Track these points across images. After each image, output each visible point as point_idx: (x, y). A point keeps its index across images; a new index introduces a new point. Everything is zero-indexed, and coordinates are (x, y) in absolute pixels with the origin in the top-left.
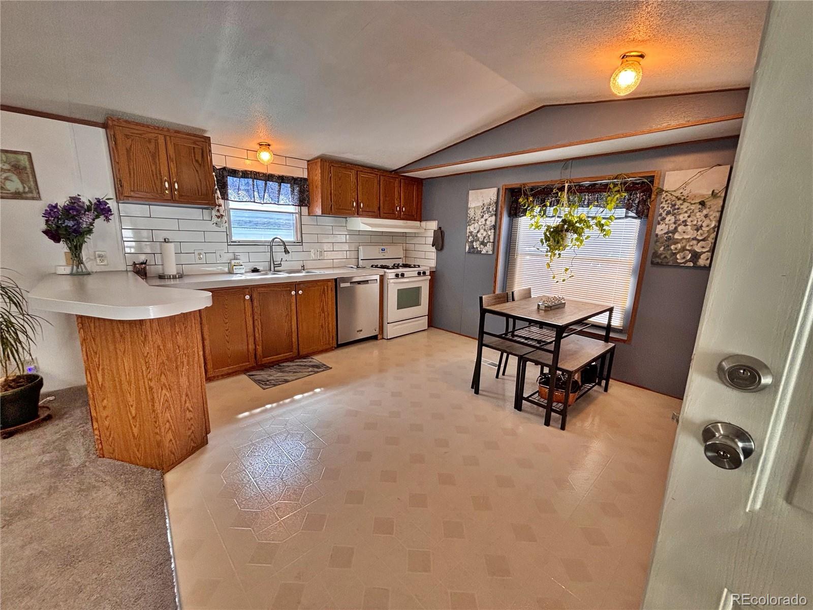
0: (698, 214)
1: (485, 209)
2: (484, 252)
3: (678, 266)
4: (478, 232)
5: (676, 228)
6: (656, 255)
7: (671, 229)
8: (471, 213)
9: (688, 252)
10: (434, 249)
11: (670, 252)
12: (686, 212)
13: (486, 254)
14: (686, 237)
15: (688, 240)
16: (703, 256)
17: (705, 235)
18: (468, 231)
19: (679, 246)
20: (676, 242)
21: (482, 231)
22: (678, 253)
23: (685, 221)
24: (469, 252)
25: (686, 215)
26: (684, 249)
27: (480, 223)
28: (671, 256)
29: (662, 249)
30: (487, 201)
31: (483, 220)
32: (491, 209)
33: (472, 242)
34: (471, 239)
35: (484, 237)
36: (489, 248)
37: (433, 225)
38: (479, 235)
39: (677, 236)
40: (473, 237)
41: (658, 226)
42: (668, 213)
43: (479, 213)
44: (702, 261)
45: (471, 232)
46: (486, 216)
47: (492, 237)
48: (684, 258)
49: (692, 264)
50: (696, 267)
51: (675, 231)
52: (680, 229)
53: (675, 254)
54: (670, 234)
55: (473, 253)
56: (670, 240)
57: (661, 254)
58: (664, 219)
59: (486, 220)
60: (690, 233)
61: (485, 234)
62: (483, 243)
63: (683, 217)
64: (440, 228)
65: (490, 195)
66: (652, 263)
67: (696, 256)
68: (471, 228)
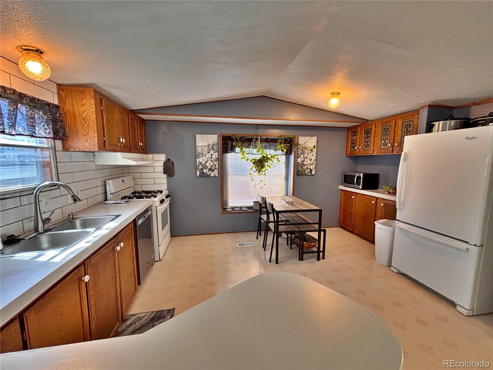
0: (310, 154)
1: (210, 148)
2: (212, 175)
3: (306, 175)
4: (206, 162)
5: (304, 160)
6: (298, 171)
7: (303, 160)
8: (199, 150)
9: (308, 169)
10: (165, 176)
11: (303, 169)
12: (307, 153)
13: (215, 177)
14: (308, 163)
15: (308, 164)
16: (313, 171)
17: (313, 162)
18: (198, 161)
19: (306, 167)
20: (305, 165)
21: (209, 162)
22: (306, 170)
23: (307, 157)
24: (200, 176)
25: (307, 155)
26: (307, 168)
27: (207, 157)
28: (304, 171)
29: (301, 168)
30: (211, 143)
31: (209, 154)
32: (215, 148)
33: (202, 169)
34: (200, 167)
35: (212, 166)
36: (216, 173)
37: (162, 158)
38: (207, 164)
39: (305, 163)
40: (203, 166)
41: (298, 159)
42: (301, 154)
43: (205, 150)
44: (313, 173)
45: (201, 163)
46: (212, 152)
47: (217, 166)
48: (308, 172)
49: (310, 174)
50: (312, 175)
52: (306, 160)
53: (305, 170)
54: (303, 162)
55: (204, 176)
56: (303, 165)
57: (300, 171)
58: (300, 156)
59: (212, 155)
60: (309, 162)
61: (212, 164)
62: (210, 170)
63: (306, 155)
64: (169, 160)
65: (213, 139)
66: (297, 174)
67: (311, 170)
68: (200, 160)
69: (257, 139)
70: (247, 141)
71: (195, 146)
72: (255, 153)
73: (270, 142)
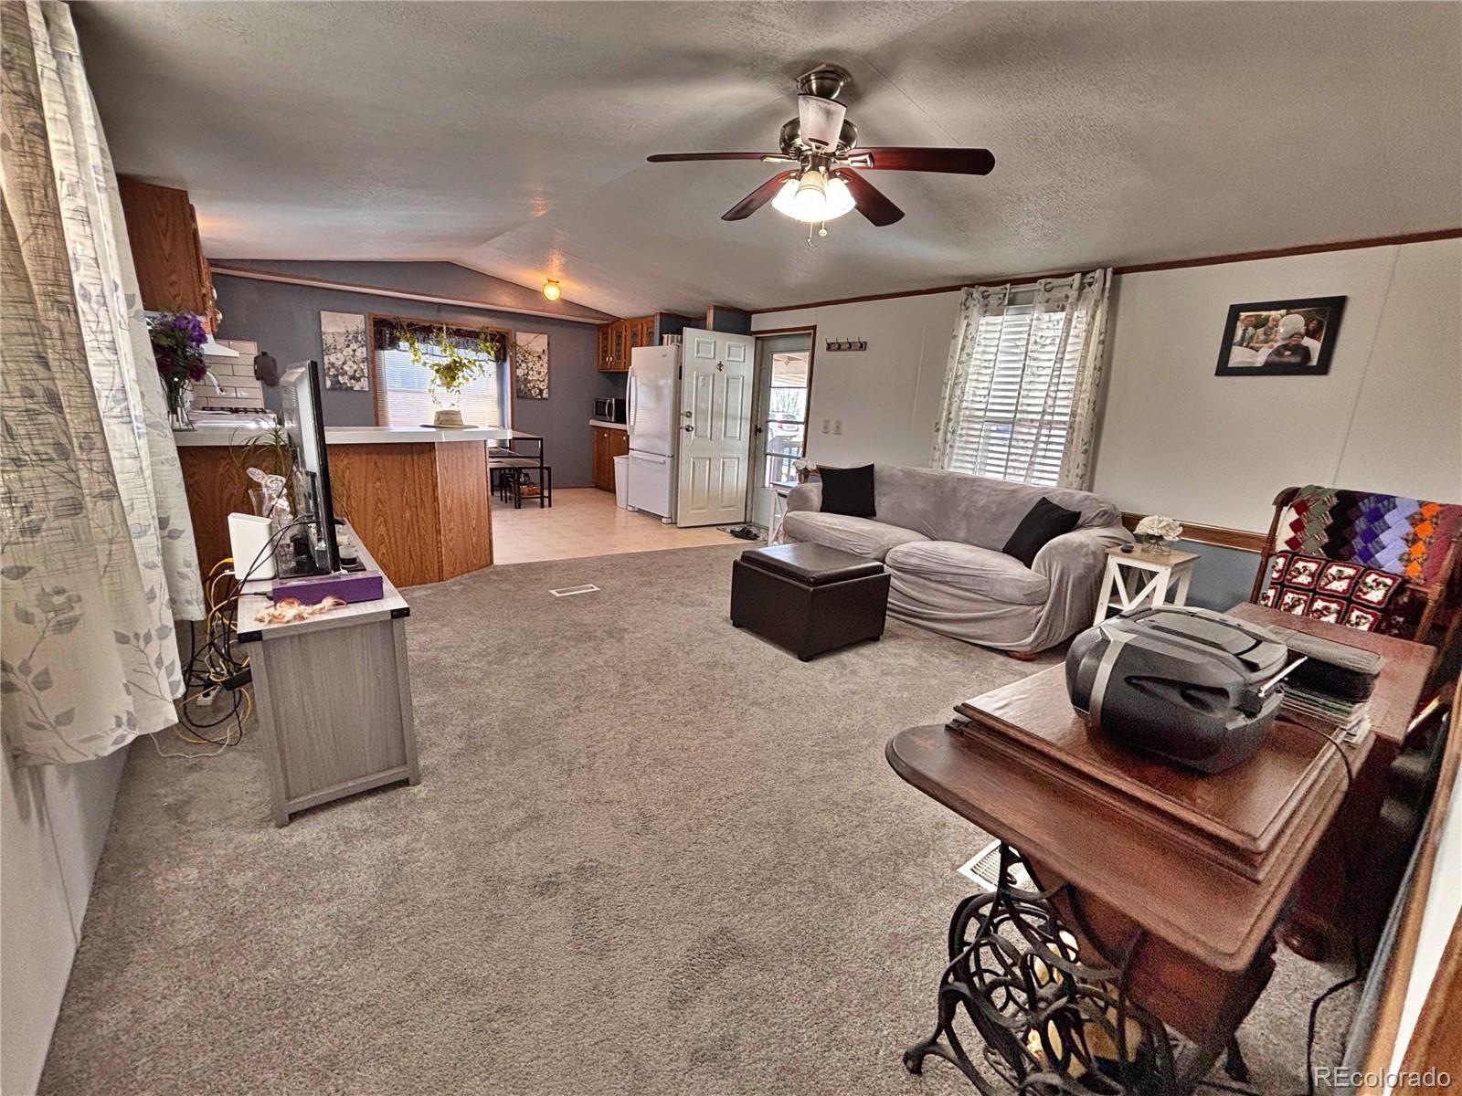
0: (538, 363)
1: (350, 337)
2: (357, 388)
3: (533, 398)
4: (344, 364)
5: (528, 372)
6: (519, 391)
7: (526, 373)
8: (329, 340)
9: (536, 389)
10: (258, 384)
11: (527, 389)
12: (531, 362)
13: (361, 391)
14: (534, 378)
15: (536, 381)
16: (545, 392)
17: (543, 378)
18: (326, 361)
19: (531, 384)
20: (530, 382)
21: (350, 363)
22: (532, 389)
23: (532, 368)
24: (333, 388)
26: (534, 387)
27: (345, 353)
28: (529, 392)
29: (523, 386)
30: (352, 329)
31: (349, 349)
32: (360, 339)
33: (336, 376)
34: (333, 372)
35: (355, 371)
36: (364, 384)
37: (251, 349)
38: (345, 367)
39: (529, 378)
40: (337, 370)
41: (518, 370)
42: (522, 361)
43: (341, 341)
44: (545, 395)
45: (333, 365)
46: (354, 346)
47: (366, 371)
48: (535, 393)
49: (539, 397)
50: (542, 398)
51: (528, 374)
52: (531, 373)
53: (530, 390)
54: (526, 377)
55: (340, 389)
56: (526, 381)
57: (523, 391)
58: (520, 365)
59: (354, 351)
60: (536, 377)
61: (355, 367)
62: (353, 377)
63: (530, 365)
64: (264, 354)
65: (357, 322)
66: (518, 396)
67: (541, 391)
68: (333, 359)
69: (440, 329)
70: (423, 332)
71: (321, 333)
72: (438, 353)
73: (466, 336)
